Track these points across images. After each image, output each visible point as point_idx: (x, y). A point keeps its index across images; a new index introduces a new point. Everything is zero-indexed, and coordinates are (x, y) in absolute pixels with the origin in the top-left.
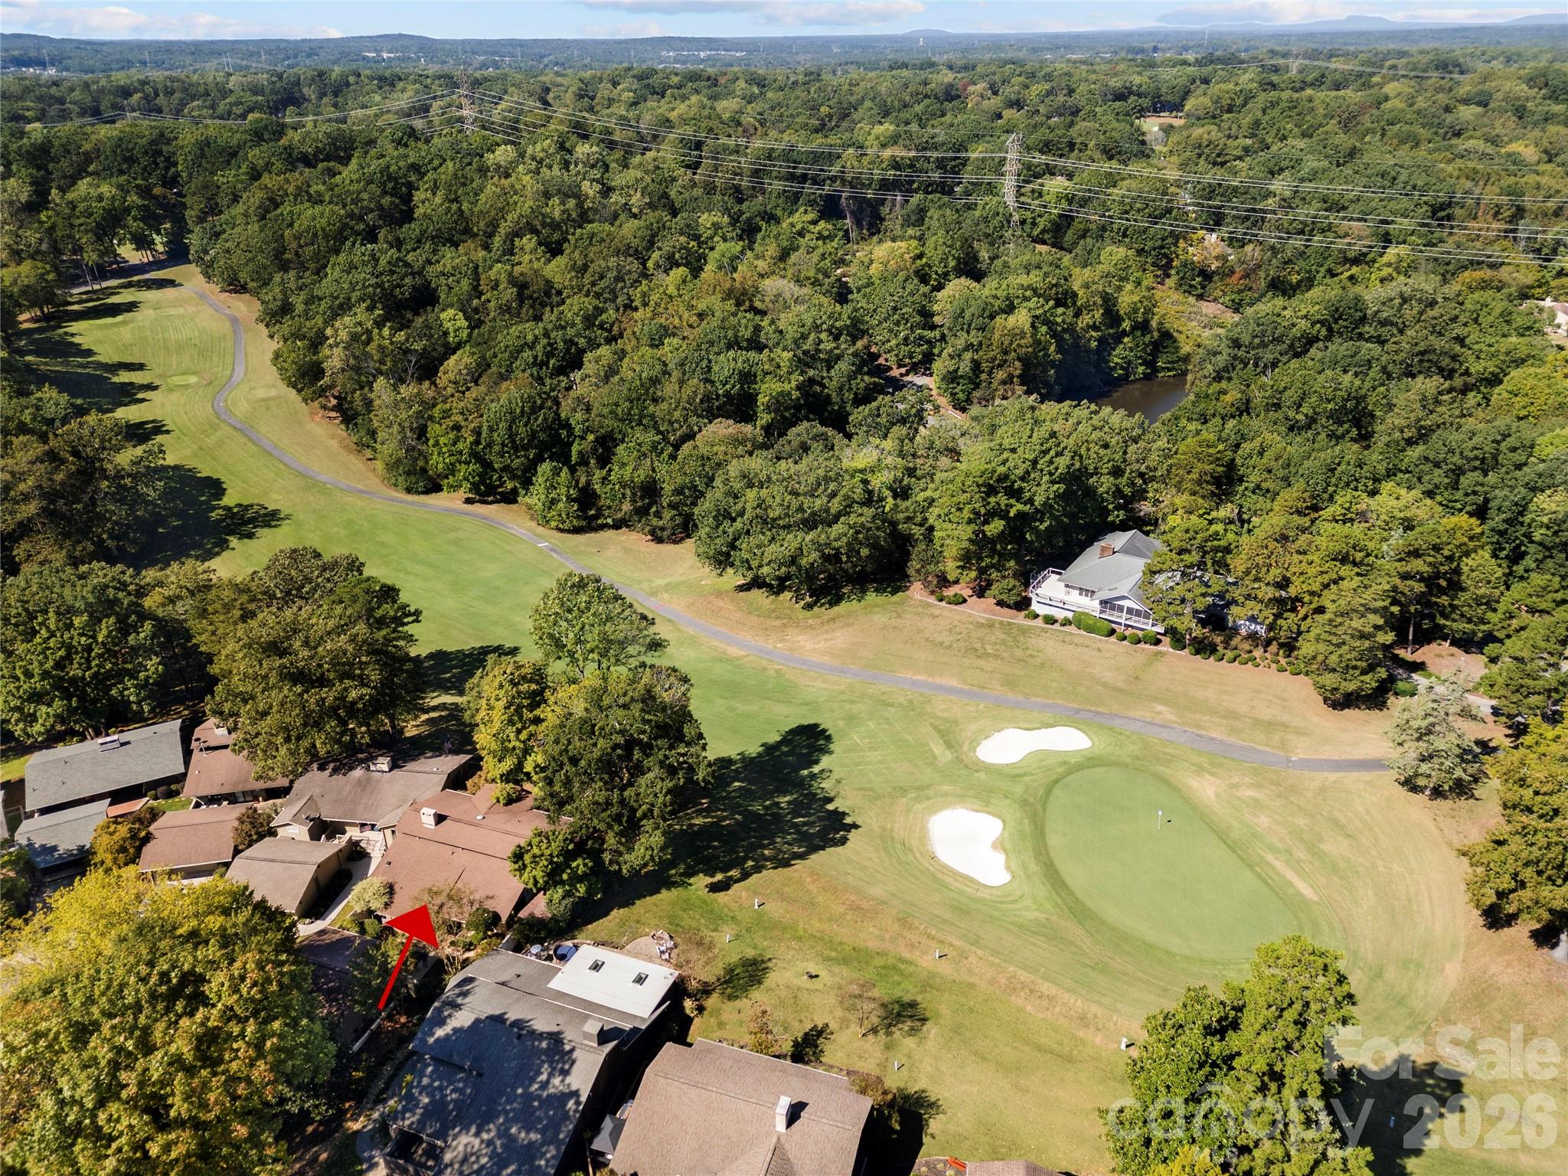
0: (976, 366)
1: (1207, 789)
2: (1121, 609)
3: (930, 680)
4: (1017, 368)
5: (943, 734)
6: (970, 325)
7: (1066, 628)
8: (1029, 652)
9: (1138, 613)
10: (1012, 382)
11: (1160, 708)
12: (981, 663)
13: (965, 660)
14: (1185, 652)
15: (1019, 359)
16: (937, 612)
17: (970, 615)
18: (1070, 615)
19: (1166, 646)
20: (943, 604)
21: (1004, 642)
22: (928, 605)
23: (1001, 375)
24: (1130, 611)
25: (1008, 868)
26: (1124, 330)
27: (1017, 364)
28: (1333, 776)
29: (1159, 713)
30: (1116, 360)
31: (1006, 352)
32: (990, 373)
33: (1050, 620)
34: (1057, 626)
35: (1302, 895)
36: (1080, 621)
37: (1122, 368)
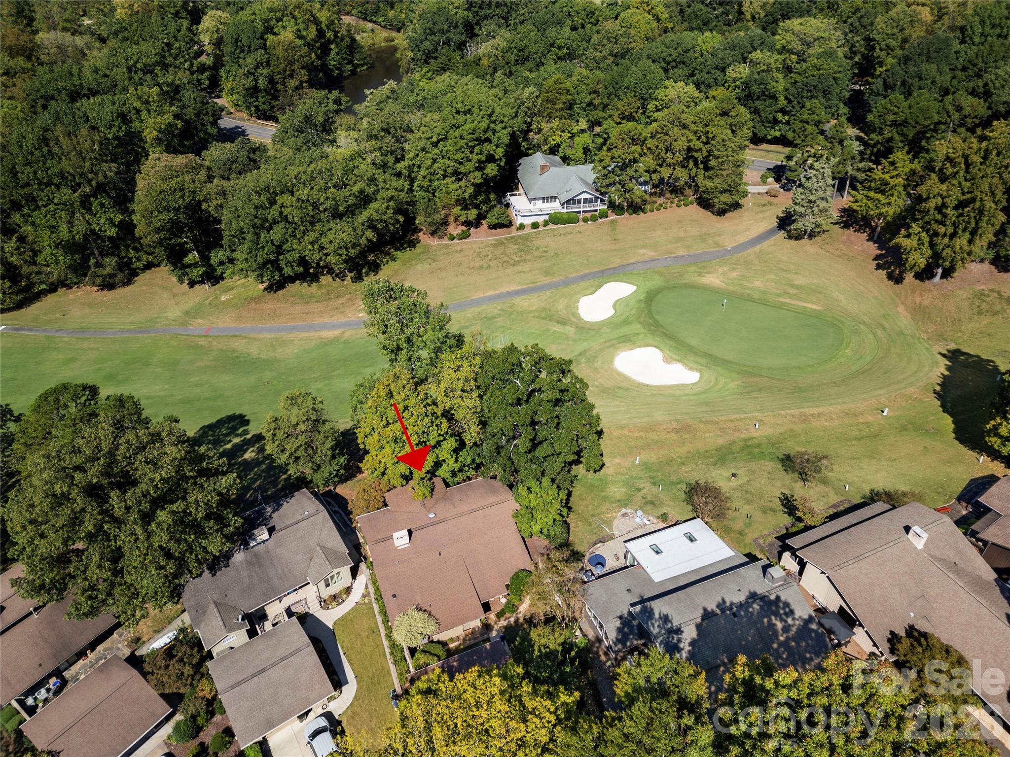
0: (271, 80)
1: (713, 280)
2: (579, 202)
3: (497, 292)
4: (303, 75)
5: (550, 318)
6: (250, 47)
7: (548, 227)
8: (541, 250)
9: (591, 201)
10: (303, 88)
11: (642, 251)
12: (519, 268)
13: (507, 271)
14: (626, 215)
15: (303, 67)
16: (459, 248)
17: (482, 242)
18: (547, 217)
19: (613, 217)
20: (456, 241)
21: (520, 250)
22: (447, 246)
23: (293, 83)
24: (585, 201)
25: (691, 369)
26: (329, 40)
27: (303, 71)
28: (757, 248)
29: (644, 254)
30: (333, 63)
31: (291, 63)
32: (284, 84)
33: (535, 225)
34: (541, 228)
35: (814, 310)
36: (555, 219)
37: (338, 69)
